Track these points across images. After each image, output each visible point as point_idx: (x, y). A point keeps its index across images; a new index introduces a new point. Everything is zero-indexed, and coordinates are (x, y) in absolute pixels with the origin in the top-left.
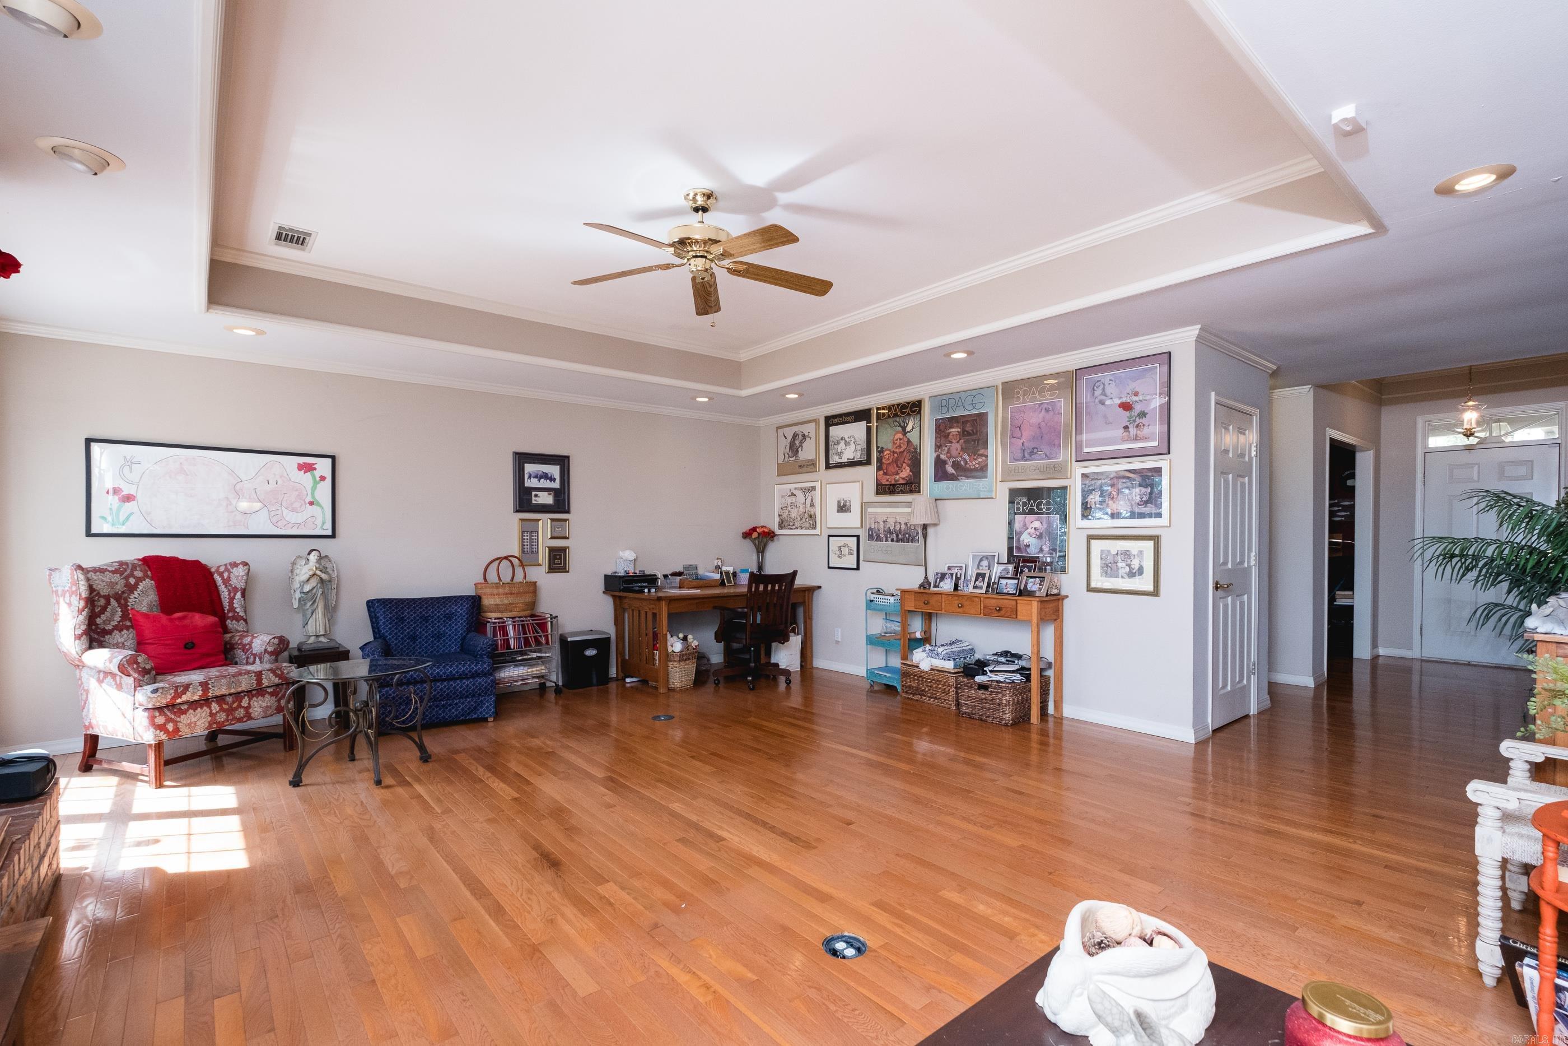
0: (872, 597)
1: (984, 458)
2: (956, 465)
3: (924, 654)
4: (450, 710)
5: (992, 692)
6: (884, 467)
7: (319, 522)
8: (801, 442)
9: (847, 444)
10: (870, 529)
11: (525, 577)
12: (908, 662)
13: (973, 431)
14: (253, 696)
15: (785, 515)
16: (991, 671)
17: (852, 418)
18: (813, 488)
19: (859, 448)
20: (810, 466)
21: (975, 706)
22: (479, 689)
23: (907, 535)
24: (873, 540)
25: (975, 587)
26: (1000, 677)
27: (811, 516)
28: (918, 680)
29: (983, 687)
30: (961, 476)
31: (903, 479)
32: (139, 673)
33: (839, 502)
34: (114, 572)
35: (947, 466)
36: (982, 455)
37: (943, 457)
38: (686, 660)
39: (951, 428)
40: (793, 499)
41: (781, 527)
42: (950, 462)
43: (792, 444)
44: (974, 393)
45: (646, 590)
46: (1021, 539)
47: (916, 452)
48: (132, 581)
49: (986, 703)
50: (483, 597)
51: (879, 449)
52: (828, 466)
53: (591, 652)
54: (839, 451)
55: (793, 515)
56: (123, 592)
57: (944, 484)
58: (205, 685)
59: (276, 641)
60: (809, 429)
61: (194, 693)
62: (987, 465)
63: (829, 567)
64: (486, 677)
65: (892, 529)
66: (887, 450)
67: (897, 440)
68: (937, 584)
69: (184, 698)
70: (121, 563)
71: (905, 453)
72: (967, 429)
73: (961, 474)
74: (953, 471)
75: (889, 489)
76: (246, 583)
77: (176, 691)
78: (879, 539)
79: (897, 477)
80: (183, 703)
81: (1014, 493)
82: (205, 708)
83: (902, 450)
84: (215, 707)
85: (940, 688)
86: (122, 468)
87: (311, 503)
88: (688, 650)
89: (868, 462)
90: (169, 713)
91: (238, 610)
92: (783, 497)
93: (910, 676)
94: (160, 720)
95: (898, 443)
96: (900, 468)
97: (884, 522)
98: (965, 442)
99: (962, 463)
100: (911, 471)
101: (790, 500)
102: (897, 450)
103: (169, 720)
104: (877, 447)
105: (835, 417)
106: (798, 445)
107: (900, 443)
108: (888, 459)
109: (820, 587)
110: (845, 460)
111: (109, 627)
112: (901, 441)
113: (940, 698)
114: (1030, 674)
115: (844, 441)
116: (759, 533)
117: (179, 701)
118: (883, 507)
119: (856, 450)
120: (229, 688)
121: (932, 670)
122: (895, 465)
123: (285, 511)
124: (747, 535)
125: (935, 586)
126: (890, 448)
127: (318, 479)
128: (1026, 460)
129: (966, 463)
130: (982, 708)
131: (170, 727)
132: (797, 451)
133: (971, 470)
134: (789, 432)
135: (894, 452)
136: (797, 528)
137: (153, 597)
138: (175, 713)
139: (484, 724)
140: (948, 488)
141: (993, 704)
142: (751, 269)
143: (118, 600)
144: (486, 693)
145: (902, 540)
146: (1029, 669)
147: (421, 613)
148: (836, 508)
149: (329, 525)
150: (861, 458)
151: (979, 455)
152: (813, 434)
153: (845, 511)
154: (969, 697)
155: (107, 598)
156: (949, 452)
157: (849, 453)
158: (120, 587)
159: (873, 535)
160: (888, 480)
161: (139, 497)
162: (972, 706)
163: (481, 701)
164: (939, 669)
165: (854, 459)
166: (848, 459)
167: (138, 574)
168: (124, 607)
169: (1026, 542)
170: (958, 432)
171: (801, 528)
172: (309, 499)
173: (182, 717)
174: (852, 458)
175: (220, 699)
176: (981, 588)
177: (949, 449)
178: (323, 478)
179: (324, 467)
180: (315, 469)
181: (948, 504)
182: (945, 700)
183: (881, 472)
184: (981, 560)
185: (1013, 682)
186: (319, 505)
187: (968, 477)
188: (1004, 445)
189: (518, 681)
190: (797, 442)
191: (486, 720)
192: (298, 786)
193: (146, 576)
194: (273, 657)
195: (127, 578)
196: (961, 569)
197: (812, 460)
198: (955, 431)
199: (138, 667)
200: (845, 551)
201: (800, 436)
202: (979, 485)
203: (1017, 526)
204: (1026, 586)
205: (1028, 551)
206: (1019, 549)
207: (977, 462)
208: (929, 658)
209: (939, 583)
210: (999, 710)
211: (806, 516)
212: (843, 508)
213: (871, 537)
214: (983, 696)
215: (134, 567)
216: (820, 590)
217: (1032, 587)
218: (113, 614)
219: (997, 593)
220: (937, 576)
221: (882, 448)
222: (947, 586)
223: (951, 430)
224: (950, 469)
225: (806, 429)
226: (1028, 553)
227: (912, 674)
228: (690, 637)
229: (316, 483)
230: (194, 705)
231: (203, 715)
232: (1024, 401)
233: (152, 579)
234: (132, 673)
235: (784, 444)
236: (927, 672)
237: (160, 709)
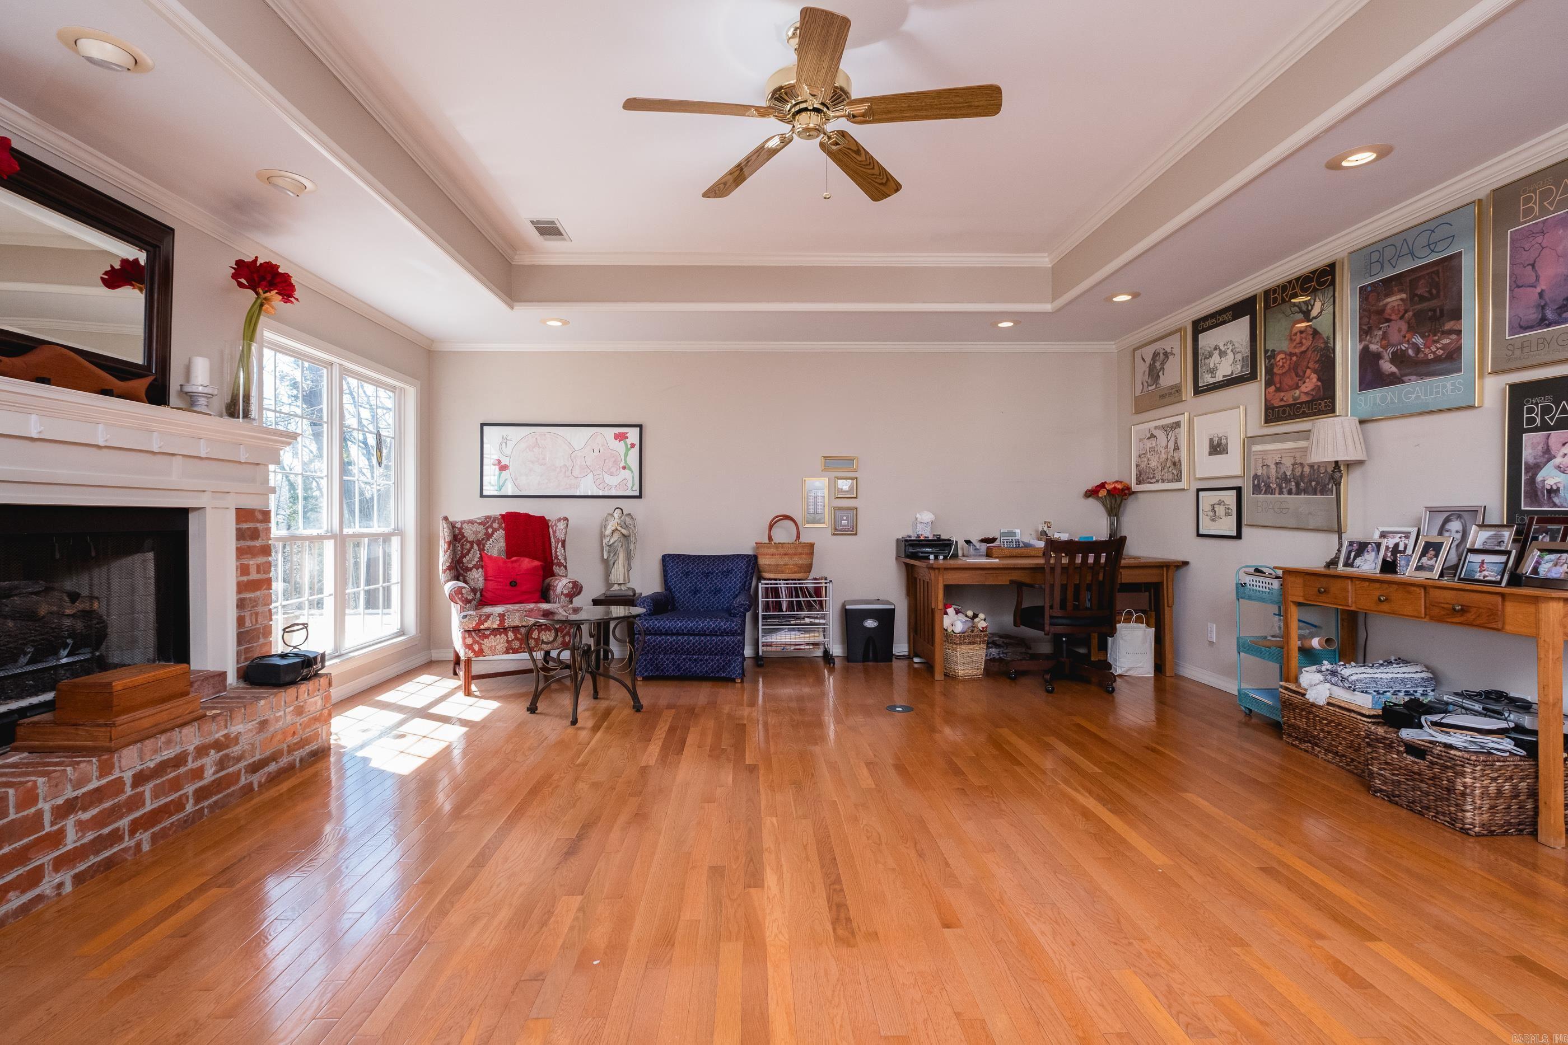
0: (1248, 580)
1: (1454, 337)
2: (1399, 358)
3: (1319, 677)
4: (701, 666)
5: (1431, 762)
6: (1277, 379)
7: (630, 485)
8: (1163, 363)
9: (1222, 354)
10: (1256, 477)
11: (798, 537)
12: (1292, 686)
13: (1430, 292)
14: (542, 630)
15: (1143, 465)
16: (1434, 724)
17: (1229, 314)
18: (1178, 425)
19: (1239, 357)
20: (1174, 394)
21: (1399, 781)
22: (727, 648)
23: (1313, 483)
24: (1260, 494)
25: (1420, 568)
26: (1457, 739)
27: (1174, 464)
28: (1307, 718)
29: (1415, 750)
30: (1406, 375)
31: (1306, 393)
32: (463, 601)
33: (1211, 440)
34: (480, 524)
35: (1381, 362)
36: (1450, 332)
37: (1373, 347)
38: (969, 643)
39: (1387, 296)
40: (1153, 443)
41: (1139, 482)
42: (1387, 355)
43: (1152, 368)
44: (1432, 225)
45: (932, 557)
46: (1539, 478)
47: (1327, 348)
48: (490, 531)
49: (1422, 781)
50: (759, 556)
51: (1269, 354)
52: (1198, 391)
53: (870, 623)
54: (1212, 366)
55: (1153, 464)
56: (483, 539)
57: (1376, 394)
58: (502, 616)
59: (571, 585)
60: (1173, 344)
61: (493, 622)
62: (1460, 348)
63: (1199, 535)
64: (734, 636)
65: (1288, 474)
66: (1280, 353)
67: (1296, 334)
68: (1350, 561)
69: (486, 625)
70: (488, 517)
71: (1309, 352)
72: (1419, 292)
73: (1408, 371)
74: (1394, 369)
75: (1284, 412)
76: (565, 535)
77: (480, 618)
78: (1269, 491)
79: (1297, 392)
80: (487, 629)
81: (1519, 393)
82: (503, 635)
83: (1303, 348)
84: (511, 635)
85: (1344, 738)
86: (501, 444)
87: (624, 468)
88: (972, 631)
89: (1252, 376)
90: (475, 636)
91: (560, 558)
92: (1141, 440)
93: (1294, 710)
94: (469, 641)
95: (1298, 340)
96: (1302, 378)
97: (1277, 464)
98: (1414, 315)
99: (1410, 352)
100: (1319, 379)
101: (1149, 444)
102: (1297, 351)
103: (475, 642)
104: (1266, 352)
105: (1205, 319)
106: (1158, 368)
107: (1301, 338)
108: (1283, 366)
109: (1186, 563)
110: (1219, 377)
111: (470, 566)
112: (1303, 335)
113: (1343, 756)
114: (1536, 744)
115: (1218, 351)
116: (1108, 490)
117: (482, 627)
118: (1274, 442)
119: (1235, 362)
120: (521, 621)
121: (1329, 704)
122: (1293, 375)
123: (606, 475)
124: (1092, 493)
125: (1346, 565)
126: (1285, 349)
127: (629, 446)
128: (1549, 325)
129: (1418, 350)
130: (1414, 789)
131: (476, 647)
132: (1158, 376)
133: (1427, 362)
134: (1148, 352)
135: (1291, 355)
136: (1157, 481)
137: (502, 544)
138: (480, 637)
139: (730, 684)
140: (1384, 399)
141: (1435, 785)
142: (874, 107)
143: (478, 545)
144: (733, 653)
145: (1305, 492)
146: (1534, 733)
147: (703, 569)
148: (1206, 449)
149: (637, 487)
150: (1242, 371)
151: (1444, 333)
152: (1176, 351)
153: (1220, 453)
154: (1387, 763)
155: (472, 543)
156: (1385, 336)
157: (1225, 367)
158: (481, 536)
159: (1261, 486)
160: (1282, 400)
161: (511, 467)
162: (1393, 781)
163: (729, 660)
164: (1343, 705)
165: (1232, 374)
166: (1224, 376)
167: (496, 525)
168: (482, 550)
169: (1550, 482)
170: (1402, 300)
171: (1163, 481)
172: (623, 464)
173: (485, 640)
174: (1229, 373)
175: (515, 629)
176: (1431, 569)
177: (1384, 333)
178: (633, 445)
179: (633, 434)
180: (627, 438)
181: (1386, 427)
182: (1353, 760)
183: (1272, 389)
184: (1447, 521)
185: (1489, 753)
186: (630, 469)
187: (1421, 375)
188: (1499, 305)
189: (791, 645)
190: (1158, 364)
191: (733, 680)
192: (534, 713)
193: (500, 527)
194: (568, 599)
195: (487, 529)
196: (1407, 537)
197: (1176, 386)
198: (1394, 300)
199: (462, 597)
200: (1220, 510)
201: (1161, 355)
202: (1444, 387)
203: (1528, 455)
204: (1535, 571)
205: (1556, 500)
206: (1534, 494)
207: (1439, 345)
208: (1328, 685)
209: (1355, 559)
210: (1448, 800)
211: (1169, 464)
212: (1217, 448)
213: (1257, 489)
214: (1416, 768)
215: (494, 521)
216: (1184, 569)
217: (1549, 570)
218: (474, 556)
219: (1460, 579)
220: (1350, 548)
221: (1273, 351)
222: (1369, 565)
223: (1389, 300)
224: (1387, 367)
225: (1166, 345)
226: (1555, 505)
227: (1297, 706)
228: (982, 616)
229: (628, 450)
230: (495, 632)
231: (502, 641)
232: (1544, 211)
233: (504, 529)
234: (458, 601)
235: (1142, 368)
236: (1320, 707)
237: (468, 631)
